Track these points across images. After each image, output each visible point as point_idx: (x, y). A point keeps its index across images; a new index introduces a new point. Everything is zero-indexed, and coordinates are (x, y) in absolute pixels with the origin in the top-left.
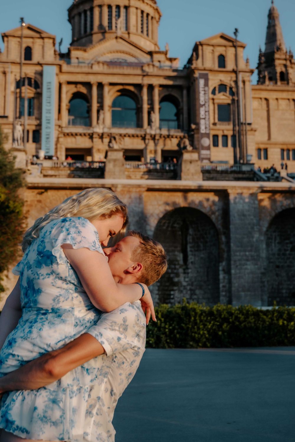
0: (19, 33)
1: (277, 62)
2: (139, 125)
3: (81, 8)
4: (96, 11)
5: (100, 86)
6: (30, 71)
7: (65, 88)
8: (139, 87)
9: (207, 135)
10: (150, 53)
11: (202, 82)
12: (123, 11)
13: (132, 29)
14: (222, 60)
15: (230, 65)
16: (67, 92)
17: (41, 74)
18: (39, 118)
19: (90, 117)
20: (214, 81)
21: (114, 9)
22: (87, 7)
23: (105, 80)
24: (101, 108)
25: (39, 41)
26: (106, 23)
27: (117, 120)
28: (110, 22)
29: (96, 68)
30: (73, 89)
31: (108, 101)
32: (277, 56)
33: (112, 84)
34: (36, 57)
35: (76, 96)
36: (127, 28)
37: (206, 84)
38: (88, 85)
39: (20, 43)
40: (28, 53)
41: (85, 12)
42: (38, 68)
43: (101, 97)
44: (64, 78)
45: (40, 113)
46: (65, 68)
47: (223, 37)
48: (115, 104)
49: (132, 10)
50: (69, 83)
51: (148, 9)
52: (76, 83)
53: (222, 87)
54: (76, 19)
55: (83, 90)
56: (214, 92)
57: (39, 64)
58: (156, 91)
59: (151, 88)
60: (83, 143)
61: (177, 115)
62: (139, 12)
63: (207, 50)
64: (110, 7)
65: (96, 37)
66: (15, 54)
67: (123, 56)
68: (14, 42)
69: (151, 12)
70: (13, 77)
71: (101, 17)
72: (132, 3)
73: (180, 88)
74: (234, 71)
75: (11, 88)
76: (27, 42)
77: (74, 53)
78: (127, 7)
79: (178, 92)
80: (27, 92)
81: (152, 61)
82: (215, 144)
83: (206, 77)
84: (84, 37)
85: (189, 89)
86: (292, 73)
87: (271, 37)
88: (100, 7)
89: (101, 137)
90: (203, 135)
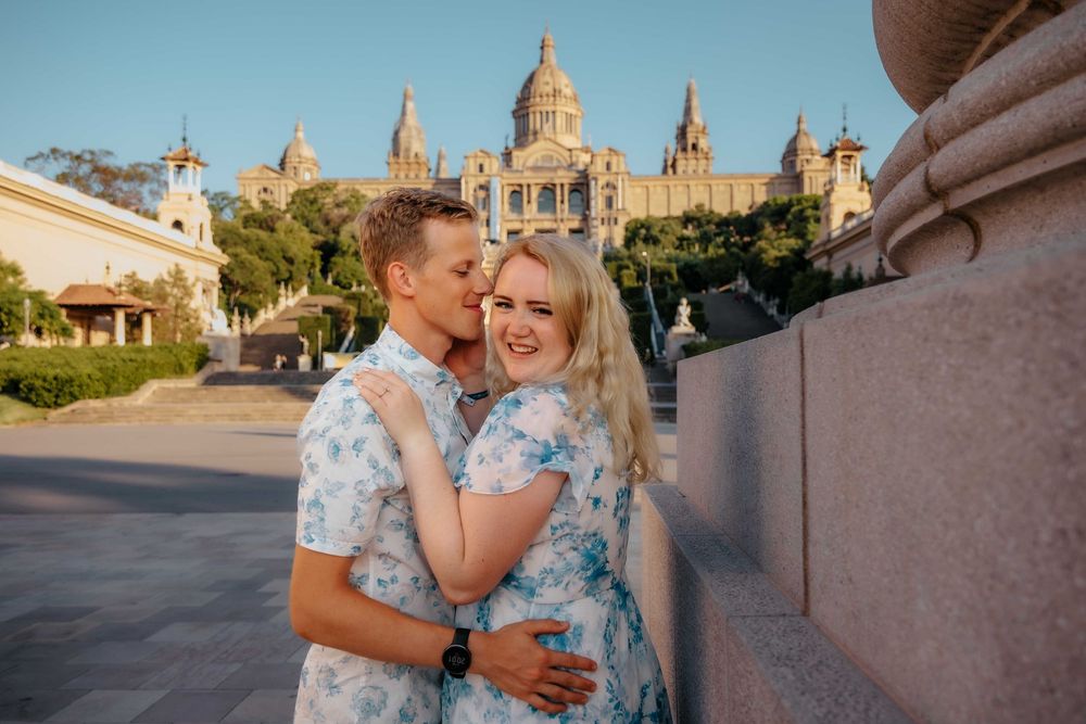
0: (474, 155)
1: (689, 135)
2: (554, 211)
3: (520, 113)
4: (531, 116)
5: (529, 186)
6: (482, 180)
7: (506, 188)
8: (554, 185)
10: (570, 150)
11: (593, 182)
12: (551, 115)
13: (559, 130)
15: (614, 169)
16: (508, 191)
17: (490, 182)
18: (489, 211)
19: (522, 207)
21: (544, 114)
22: (524, 112)
23: (531, 181)
24: (529, 201)
25: (487, 159)
26: (538, 126)
27: (541, 208)
28: (541, 125)
29: (526, 174)
30: (512, 189)
31: (534, 196)
32: (689, 129)
33: (537, 184)
34: (487, 170)
35: (513, 192)
36: (554, 128)
38: (521, 186)
39: (476, 162)
40: (481, 168)
41: (524, 116)
42: (487, 178)
43: (529, 193)
44: (505, 182)
45: (490, 207)
46: (505, 174)
47: (608, 149)
48: (540, 196)
49: (558, 114)
50: (509, 185)
51: (571, 111)
52: (512, 185)
53: (608, 185)
54: (518, 120)
55: (517, 189)
56: (602, 189)
57: (489, 176)
58: (566, 187)
59: (562, 185)
60: (516, 226)
61: (583, 200)
62: (564, 115)
63: (599, 159)
64: (541, 113)
65: (531, 138)
66: (473, 169)
67: (551, 153)
68: (471, 161)
69: (573, 111)
70: (472, 185)
71: (534, 121)
72: (558, 108)
73: (582, 184)
74: (617, 174)
75: (471, 192)
76: (480, 161)
77: (515, 154)
78: (554, 112)
79: (581, 187)
80: (482, 194)
81: (571, 157)
82: (603, 223)
83: (596, 179)
84: (523, 136)
85: (588, 185)
86: (703, 143)
87: (688, 111)
88: (534, 113)
89: (529, 221)
90: (595, 219)
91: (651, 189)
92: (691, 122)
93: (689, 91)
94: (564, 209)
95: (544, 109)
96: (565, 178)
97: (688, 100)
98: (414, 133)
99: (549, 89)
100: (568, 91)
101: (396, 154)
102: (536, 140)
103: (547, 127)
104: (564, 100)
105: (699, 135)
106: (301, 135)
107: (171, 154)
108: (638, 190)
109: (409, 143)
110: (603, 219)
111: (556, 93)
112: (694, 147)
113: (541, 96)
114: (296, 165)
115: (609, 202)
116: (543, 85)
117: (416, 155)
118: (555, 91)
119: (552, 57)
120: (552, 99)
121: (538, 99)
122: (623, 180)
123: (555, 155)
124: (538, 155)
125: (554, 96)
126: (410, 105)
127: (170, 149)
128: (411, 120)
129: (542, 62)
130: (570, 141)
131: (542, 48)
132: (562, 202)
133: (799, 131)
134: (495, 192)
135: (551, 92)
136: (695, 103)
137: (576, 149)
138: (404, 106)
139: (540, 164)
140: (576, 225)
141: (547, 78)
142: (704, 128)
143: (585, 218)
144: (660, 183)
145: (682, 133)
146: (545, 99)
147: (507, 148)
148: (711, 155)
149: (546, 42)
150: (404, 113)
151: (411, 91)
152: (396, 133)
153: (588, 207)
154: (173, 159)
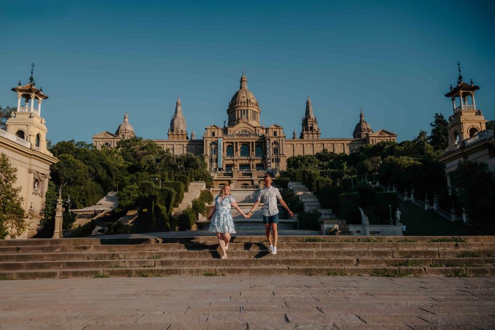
0: (210, 128)
1: (309, 123)
2: (249, 155)
3: (231, 111)
4: (236, 112)
5: (236, 143)
6: (214, 140)
8: (249, 143)
9: (270, 159)
10: (255, 127)
11: (268, 141)
12: (246, 112)
13: (249, 118)
14: (275, 133)
15: (278, 135)
16: (226, 145)
17: (218, 141)
18: (217, 155)
19: (233, 153)
20: (272, 141)
21: (243, 111)
22: (233, 110)
23: (238, 141)
24: (237, 151)
25: (217, 130)
27: (242, 154)
28: (241, 116)
29: (235, 137)
30: (228, 144)
31: (239, 147)
32: (309, 120)
33: (240, 142)
34: (216, 135)
35: (228, 146)
36: (247, 118)
37: (269, 142)
38: (232, 143)
39: (211, 131)
40: (213, 134)
41: (233, 112)
42: (216, 139)
43: (236, 146)
44: (225, 141)
45: (218, 154)
46: (225, 137)
47: (275, 125)
48: (241, 148)
49: (249, 111)
50: (227, 142)
51: (255, 110)
52: (229, 142)
53: (275, 142)
54: (230, 114)
55: (230, 144)
56: (272, 144)
57: (217, 138)
58: (254, 144)
59: (253, 143)
60: (231, 162)
61: (262, 151)
62: (252, 112)
63: (270, 130)
64: (241, 110)
65: (236, 122)
66: (209, 135)
67: (246, 129)
68: (209, 130)
69: (256, 110)
70: (209, 142)
71: (238, 114)
72: (249, 108)
73: (262, 142)
74: (279, 137)
75: (209, 145)
76: (213, 130)
77: (229, 129)
78: (247, 110)
79: (262, 143)
80: (213, 146)
81: (255, 131)
82: (273, 161)
83: (269, 140)
84: (233, 121)
85: (265, 143)
86: (315, 127)
87: (307, 112)
88: (238, 110)
89: (236, 160)
90: (268, 159)
91: (295, 146)
92: (310, 117)
93: (308, 103)
94: (253, 155)
95: (243, 108)
96: (253, 139)
97: (308, 107)
98: (181, 121)
99: (245, 100)
100: (253, 101)
101: (172, 130)
102: (238, 123)
103: (244, 117)
104: (252, 105)
105: (314, 123)
106: (127, 120)
107: (20, 87)
108: (289, 146)
109: (179, 125)
110: (273, 159)
111: (248, 101)
112: (312, 129)
113: (241, 103)
114: (124, 134)
115: (276, 151)
116: (242, 98)
117: (182, 131)
118: (247, 100)
119: (246, 86)
120: (246, 104)
121: (240, 104)
122: (282, 140)
123: (248, 130)
124: (240, 130)
125: (247, 103)
126: (179, 108)
127: (20, 84)
128: (179, 115)
129: (241, 88)
130: (254, 123)
131: (241, 82)
132: (253, 151)
133: (361, 121)
134: (220, 146)
135: (246, 101)
136: (311, 109)
137: (258, 127)
138: (176, 109)
139: (241, 133)
140: (259, 162)
141: (244, 94)
142: (316, 120)
143: (264, 159)
144: (299, 142)
145: (305, 122)
146: (243, 104)
147: (225, 127)
148: (319, 132)
149: (243, 79)
150: (176, 112)
151: (180, 102)
152: (173, 121)
153: (265, 153)
154: (21, 91)
